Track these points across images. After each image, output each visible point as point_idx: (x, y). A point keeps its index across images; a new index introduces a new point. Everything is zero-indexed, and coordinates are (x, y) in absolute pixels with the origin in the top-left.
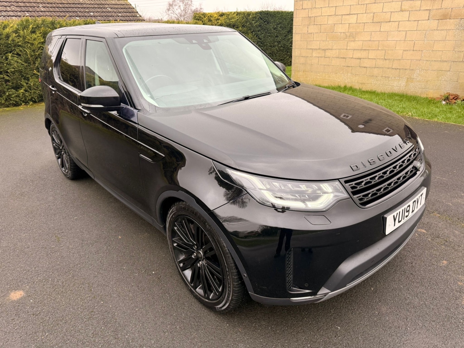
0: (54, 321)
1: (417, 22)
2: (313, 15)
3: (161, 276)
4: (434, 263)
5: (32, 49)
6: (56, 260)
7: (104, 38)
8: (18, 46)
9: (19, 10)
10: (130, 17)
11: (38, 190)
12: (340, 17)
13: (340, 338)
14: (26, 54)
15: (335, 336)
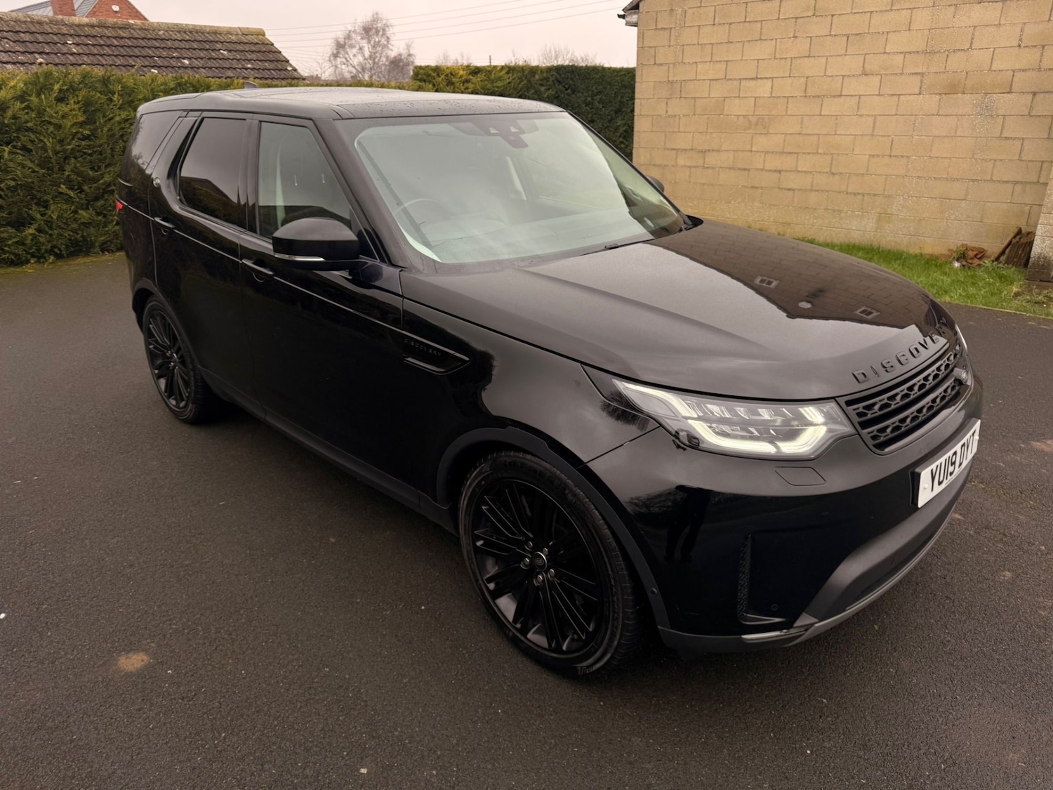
0: (231, 709)
1: (895, 98)
2: (678, 78)
3: (440, 615)
4: (986, 576)
5: (58, 138)
6: (201, 588)
7: (311, 119)
8: (27, 131)
9: (21, 50)
10: (273, 72)
11: (121, 447)
12: (736, 83)
13: (830, 719)
14: (44, 148)
15: (820, 717)
